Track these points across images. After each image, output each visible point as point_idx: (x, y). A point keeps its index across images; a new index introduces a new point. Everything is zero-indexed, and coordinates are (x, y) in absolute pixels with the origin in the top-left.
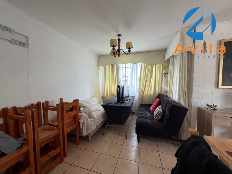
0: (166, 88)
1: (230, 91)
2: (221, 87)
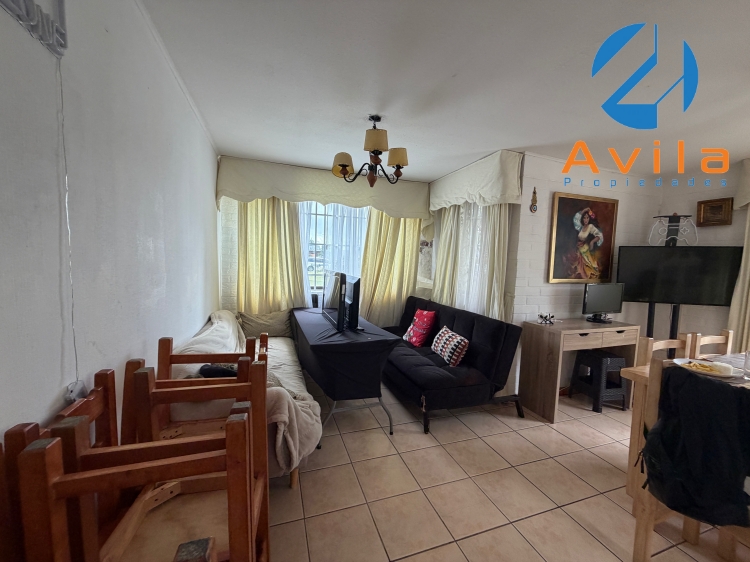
0: (426, 281)
1: (561, 287)
2: (552, 280)
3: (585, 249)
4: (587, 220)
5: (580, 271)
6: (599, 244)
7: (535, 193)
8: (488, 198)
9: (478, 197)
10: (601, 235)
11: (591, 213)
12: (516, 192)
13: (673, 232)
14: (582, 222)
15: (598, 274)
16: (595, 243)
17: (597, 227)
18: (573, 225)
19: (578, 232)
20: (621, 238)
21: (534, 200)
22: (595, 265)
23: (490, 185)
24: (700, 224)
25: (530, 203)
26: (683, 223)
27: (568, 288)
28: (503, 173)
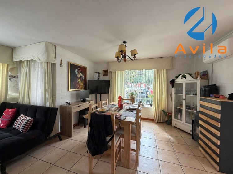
1: (73, 92)
2: (70, 90)
3: (79, 80)
4: (79, 72)
5: (78, 87)
6: (83, 79)
7: (61, 61)
8: (41, 59)
9: (37, 58)
10: (83, 76)
11: (80, 70)
12: (54, 59)
13: (99, 77)
14: (78, 72)
15: (83, 87)
16: (82, 79)
17: (82, 74)
18: (75, 73)
19: (77, 75)
20: (88, 78)
21: (61, 63)
22: (83, 85)
23: (42, 54)
24: (103, 75)
25: (60, 64)
26: (100, 74)
27: (75, 92)
28: (47, 50)
